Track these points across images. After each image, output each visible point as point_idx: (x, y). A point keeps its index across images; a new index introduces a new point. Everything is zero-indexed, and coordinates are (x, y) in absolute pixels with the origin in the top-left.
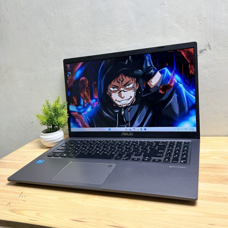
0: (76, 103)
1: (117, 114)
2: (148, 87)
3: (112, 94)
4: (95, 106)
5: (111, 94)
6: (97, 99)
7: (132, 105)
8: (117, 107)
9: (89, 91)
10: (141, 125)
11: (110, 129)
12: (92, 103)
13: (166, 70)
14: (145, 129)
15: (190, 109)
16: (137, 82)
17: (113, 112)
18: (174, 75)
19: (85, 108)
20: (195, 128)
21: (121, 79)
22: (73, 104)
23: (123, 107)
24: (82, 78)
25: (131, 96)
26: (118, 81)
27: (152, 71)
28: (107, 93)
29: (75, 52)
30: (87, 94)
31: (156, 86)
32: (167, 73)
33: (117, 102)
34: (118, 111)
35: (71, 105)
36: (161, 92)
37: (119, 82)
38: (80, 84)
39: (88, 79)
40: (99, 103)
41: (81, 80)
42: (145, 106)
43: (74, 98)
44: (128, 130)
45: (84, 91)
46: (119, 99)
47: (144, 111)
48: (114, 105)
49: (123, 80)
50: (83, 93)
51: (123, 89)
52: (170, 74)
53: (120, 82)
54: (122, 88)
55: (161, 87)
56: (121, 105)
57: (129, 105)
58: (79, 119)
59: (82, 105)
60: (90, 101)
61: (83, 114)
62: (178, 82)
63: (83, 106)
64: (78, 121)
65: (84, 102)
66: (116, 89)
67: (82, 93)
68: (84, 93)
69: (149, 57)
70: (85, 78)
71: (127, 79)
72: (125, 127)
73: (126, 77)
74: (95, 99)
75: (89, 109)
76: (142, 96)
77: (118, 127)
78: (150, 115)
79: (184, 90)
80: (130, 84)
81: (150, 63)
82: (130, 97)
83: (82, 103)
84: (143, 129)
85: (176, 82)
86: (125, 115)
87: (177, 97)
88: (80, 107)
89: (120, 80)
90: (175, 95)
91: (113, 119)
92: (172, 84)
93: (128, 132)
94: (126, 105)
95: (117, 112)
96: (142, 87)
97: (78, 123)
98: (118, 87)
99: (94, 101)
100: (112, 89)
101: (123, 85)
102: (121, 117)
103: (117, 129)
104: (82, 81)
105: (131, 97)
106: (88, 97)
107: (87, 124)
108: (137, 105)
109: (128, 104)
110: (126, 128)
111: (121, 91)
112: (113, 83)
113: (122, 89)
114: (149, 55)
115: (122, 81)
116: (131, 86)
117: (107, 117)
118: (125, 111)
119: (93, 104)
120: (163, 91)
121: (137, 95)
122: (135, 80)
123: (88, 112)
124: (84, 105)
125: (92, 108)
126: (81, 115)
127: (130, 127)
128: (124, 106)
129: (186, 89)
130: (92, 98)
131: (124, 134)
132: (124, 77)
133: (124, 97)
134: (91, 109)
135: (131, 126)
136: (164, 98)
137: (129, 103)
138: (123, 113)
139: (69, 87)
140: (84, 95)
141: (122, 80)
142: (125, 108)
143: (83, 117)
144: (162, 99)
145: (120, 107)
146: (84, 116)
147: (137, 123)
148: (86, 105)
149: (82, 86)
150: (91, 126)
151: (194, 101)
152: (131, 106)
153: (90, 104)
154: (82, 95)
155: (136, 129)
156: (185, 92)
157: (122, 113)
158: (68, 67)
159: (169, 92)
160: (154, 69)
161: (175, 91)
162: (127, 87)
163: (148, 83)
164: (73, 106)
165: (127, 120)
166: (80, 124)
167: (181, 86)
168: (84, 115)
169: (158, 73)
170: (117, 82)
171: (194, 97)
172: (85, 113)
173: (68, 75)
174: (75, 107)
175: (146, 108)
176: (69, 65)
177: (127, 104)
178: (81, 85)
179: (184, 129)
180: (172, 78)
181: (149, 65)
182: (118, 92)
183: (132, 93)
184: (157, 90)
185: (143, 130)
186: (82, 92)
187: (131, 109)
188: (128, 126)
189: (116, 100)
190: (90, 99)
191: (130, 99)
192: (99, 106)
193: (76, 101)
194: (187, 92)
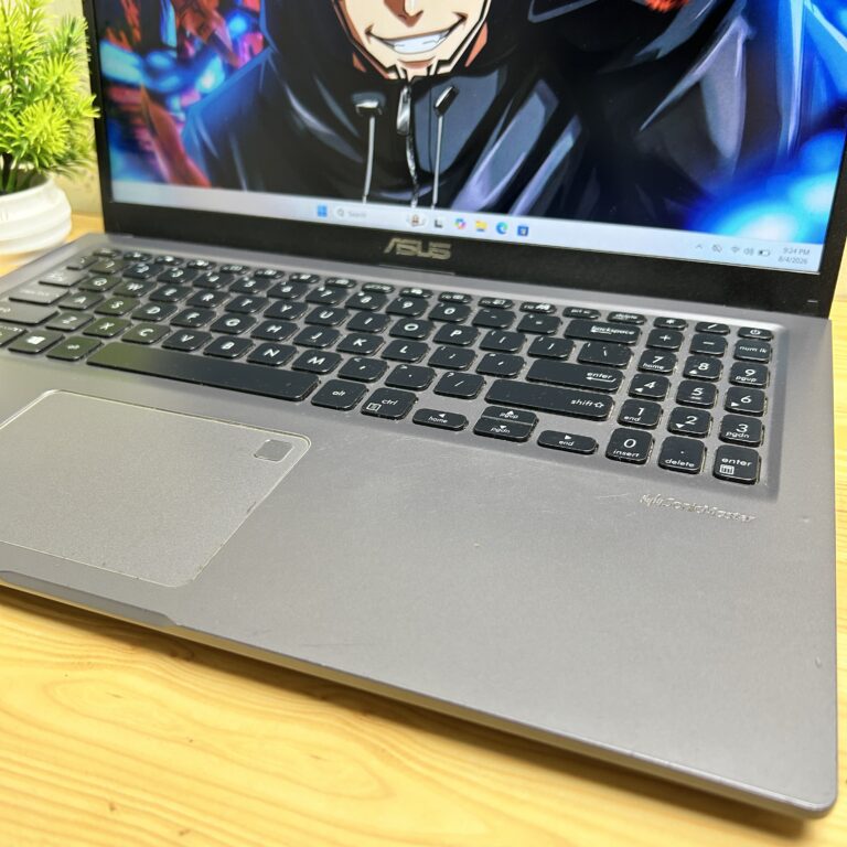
0: (137, 34)
1: (372, 122)
4: (247, 58)
6: (256, 15)
7: (460, 69)
8: (373, 77)
10: (503, 205)
11: (323, 211)
12: (229, 38)
14: (523, 230)
15: (806, 134)
17: (349, 108)
19: (188, 65)
20: (817, 251)
22: (123, 35)
23: (404, 83)
25: (463, 11)
33: (374, 47)
34: (374, 104)
35: (108, 40)
40: (265, 44)
42: (542, 85)
44: (426, 227)
46: (390, 25)
47: (533, 114)
48: (357, 63)
56: (400, 66)
57: (442, 70)
58: (153, 132)
59: (171, 48)
60: (214, 25)
61: (176, 103)
63: (174, 55)
64: (148, 143)
65: (181, 31)
72: (408, 203)
74: (247, 11)
75: (211, 78)
76: (532, 17)
77: (371, 199)
78: (566, 143)
82: (456, 19)
83: (171, 38)
84: (509, 228)
86: (413, 134)
87: (747, 44)
88: (159, 60)
90: (737, 29)
91: (345, 149)
93: (426, 240)
94: (429, 69)
95: (369, 112)
97: (152, 154)
99: (238, 25)
102: (394, 142)
103: (364, 215)
105: (463, 18)
106: (205, 2)
107: (196, 166)
108: (494, 76)
109: (441, 63)
110: (413, 210)
117: (310, 134)
118: (418, 107)
119: (235, 43)
123: (204, 96)
124: (181, 49)
125: (230, 69)
126: (167, 108)
127: (439, 206)
128: (412, 73)
130: (229, 7)
131: (402, 246)
133: (419, 14)
134: (221, 77)
136: (665, 44)
137: (447, 57)
138: (404, 115)
142: (422, 87)
143: (177, 121)
144: (650, 48)
145: (393, 76)
146: (182, 116)
147: (478, 187)
148: (192, 51)
150: (223, 178)
153: (214, 44)
155: (469, 222)
156: (806, 14)
157: (400, 120)
159: (699, 6)
164: (123, 48)
165: (425, 166)
166: (162, 164)
168: (185, 109)
172: (187, 101)
175: (545, 100)
177: (434, 63)
179: (750, 251)
185: (511, 236)
187: (452, 95)
188: (425, 202)
189: (368, 33)
190: (216, 14)
191: (452, 29)
192: (267, 63)
193: (137, 22)
194: (818, 14)
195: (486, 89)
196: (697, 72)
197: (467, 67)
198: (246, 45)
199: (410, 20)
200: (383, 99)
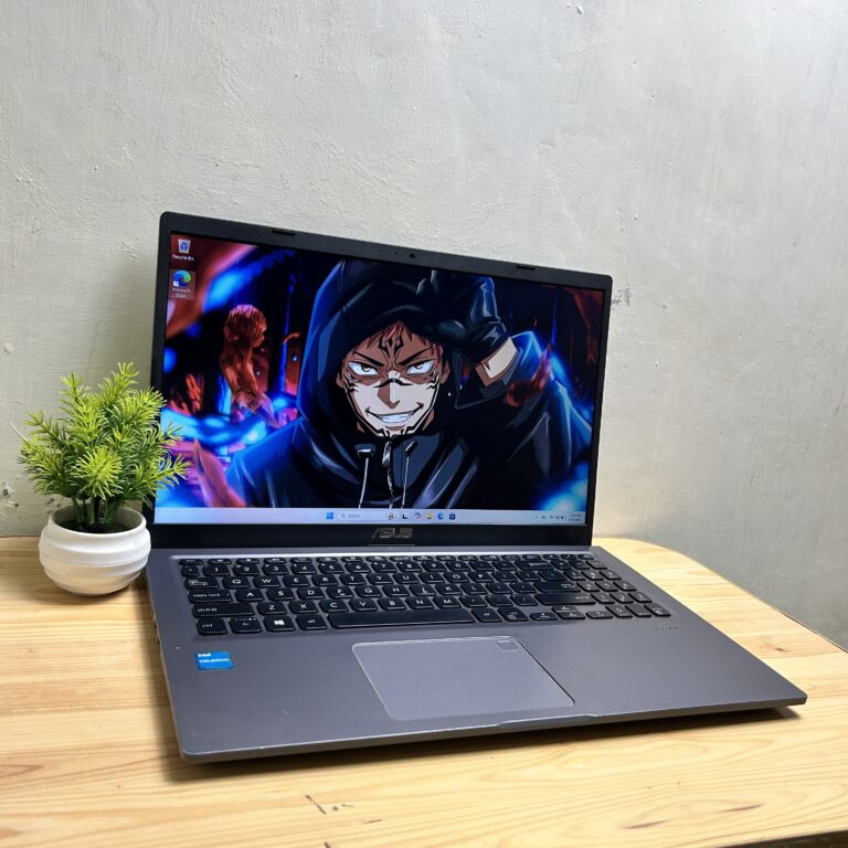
0: (197, 405)
1: (367, 460)
2: (476, 381)
3: (355, 388)
4: (285, 423)
5: (353, 385)
6: (294, 397)
7: (419, 432)
8: (369, 435)
9: (265, 364)
11: (331, 516)
12: (272, 410)
13: (532, 337)
14: (452, 517)
15: (576, 462)
16: (445, 358)
17: (353, 453)
18: (548, 357)
20: (583, 514)
21: (393, 339)
22: (184, 405)
23: (387, 439)
24: (239, 308)
25: (422, 402)
26: (383, 345)
27: (493, 334)
28: (339, 382)
29: (208, 193)
30: (255, 373)
31: (498, 382)
32: (533, 346)
33: (370, 419)
34: (369, 451)
35: (171, 409)
36: (510, 400)
37: (386, 349)
38: (226, 331)
39: (265, 316)
40: (299, 415)
41: (236, 315)
42: (461, 440)
43: (191, 381)
44: (398, 520)
45: (242, 359)
46: (379, 407)
47: (457, 454)
48: (359, 427)
49: (402, 344)
50: (239, 366)
51: (399, 374)
52: (540, 353)
53: (391, 350)
54: (395, 372)
55: (513, 386)
56: (385, 429)
57: (410, 432)
58: (201, 470)
59: (226, 415)
60: (262, 402)
61: (224, 451)
62: (557, 378)
63: (227, 419)
64: (196, 479)
65: (235, 405)
66: (372, 372)
67: (235, 368)
68: (243, 367)
69: (489, 287)
70: (255, 310)
71: (413, 344)
72: (387, 507)
73: (413, 336)
74: (286, 395)
75: (256, 435)
76: (456, 407)
77: (364, 506)
78: (473, 469)
79: (568, 404)
80: (422, 363)
81: (491, 309)
82: (417, 406)
84: (444, 516)
85: (553, 378)
86: (392, 467)
87: (550, 423)
88: (213, 422)
89: (390, 341)
90: (546, 416)
91: (349, 477)
92: (542, 383)
93: (398, 527)
94: (402, 431)
95: (366, 455)
96: (458, 377)
97: (198, 487)
98: (382, 365)
99: (281, 403)
100: (357, 369)
101: (400, 360)
102: (379, 471)
103: (358, 516)
104: (241, 318)
105: (421, 406)
106: (256, 387)
107: (236, 495)
108: (438, 435)
109: (409, 428)
110: (391, 511)
111: (391, 381)
112: (363, 349)
113: (392, 375)
114: (489, 283)
115: (397, 349)
116: (425, 368)
117: (326, 469)
118: (395, 451)
119: (276, 415)
120: (515, 399)
121: (440, 404)
122: (442, 351)
123: (248, 446)
124: (233, 416)
125: (271, 430)
126: (217, 454)
127: (405, 507)
128: (392, 433)
129: (574, 401)
130: (273, 392)
131: (383, 533)
132: (405, 336)
133: (398, 402)
134: (264, 434)
135: (409, 505)
136: (517, 421)
137: (412, 425)
138: (386, 457)
139: (172, 331)
140: (242, 376)
141: (399, 343)
142: (397, 441)
143: (224, 463)
144: (511, 423)
145: (381, 435)
146: (228, 460)
147: (427, 495)
148: (242, 417)
149: (236, 338)
151: (588, 439)
152: (416, 437)
153: (262, 413)
154: (231, 374)
155: (422, 515)
156: (571, 410)
157: (384, 459)
158: (181, 251)
159: (530, 405)
160: (499, 330)
161: (547, 404)
162: (413, 370)
163: (478, 369)
164: (183, 415)
165: (398, 484)
166: (205, 493)
167: (563, 391)
168: (231, 455)
169: (509, 342)
170: (380, 346)
171: (589, 428)
172: (234, 449)
173: (176, 284)
174: (193, 422)
175: (462, 447)
176: (188, 242)
177: (405, 428)
178: (231, 335)
179: (557, 518)
180: (544, 365)
181: (486, 313)
182: (378, 383)
183: (425, 394)
184: (500, 394)
185: (446, 520)
186: (232, 364)
187: (415, 445)
188: (397, 505)
189: (367, 411)
190: (264, 396)
191: (415, 411)
192: (299, 427)
193: (198, 398)
194: (575, 412)
195: (433, 442)
196: (533, 433)
197: (422, 431)
198: (285, 415)
199: (392, 406)
200: (374, 448)
